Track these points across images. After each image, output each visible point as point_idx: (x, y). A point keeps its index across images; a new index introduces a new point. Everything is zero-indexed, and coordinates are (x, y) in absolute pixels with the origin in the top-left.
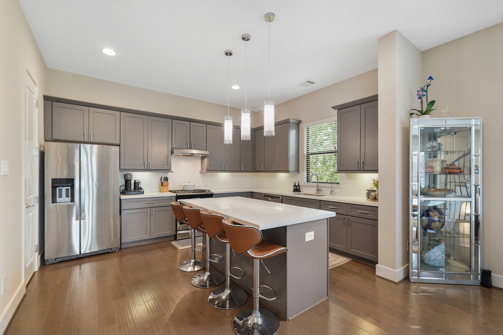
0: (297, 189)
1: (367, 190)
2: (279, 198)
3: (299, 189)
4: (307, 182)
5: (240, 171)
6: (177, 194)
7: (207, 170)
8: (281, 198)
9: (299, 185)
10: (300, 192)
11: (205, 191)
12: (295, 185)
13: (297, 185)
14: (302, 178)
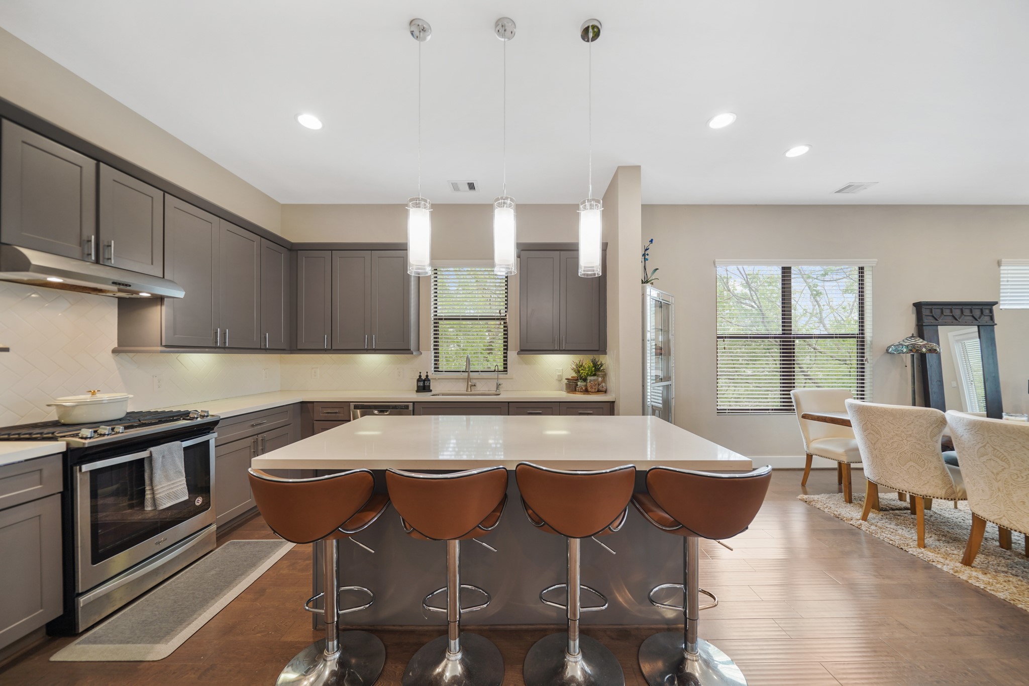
0: (423, 385)
1: (566, 379)
2: (408, 409)
3: (429, 386)
4: (435, 371)
5: (261, 349)
6: (68, 444)
7: (166, 346)
8: (411, 408)
9: (427, 379)
10: (431, 391)
11: (185, 415)
12: (420, 379)
13: (423, 377)
14: (423, 363)
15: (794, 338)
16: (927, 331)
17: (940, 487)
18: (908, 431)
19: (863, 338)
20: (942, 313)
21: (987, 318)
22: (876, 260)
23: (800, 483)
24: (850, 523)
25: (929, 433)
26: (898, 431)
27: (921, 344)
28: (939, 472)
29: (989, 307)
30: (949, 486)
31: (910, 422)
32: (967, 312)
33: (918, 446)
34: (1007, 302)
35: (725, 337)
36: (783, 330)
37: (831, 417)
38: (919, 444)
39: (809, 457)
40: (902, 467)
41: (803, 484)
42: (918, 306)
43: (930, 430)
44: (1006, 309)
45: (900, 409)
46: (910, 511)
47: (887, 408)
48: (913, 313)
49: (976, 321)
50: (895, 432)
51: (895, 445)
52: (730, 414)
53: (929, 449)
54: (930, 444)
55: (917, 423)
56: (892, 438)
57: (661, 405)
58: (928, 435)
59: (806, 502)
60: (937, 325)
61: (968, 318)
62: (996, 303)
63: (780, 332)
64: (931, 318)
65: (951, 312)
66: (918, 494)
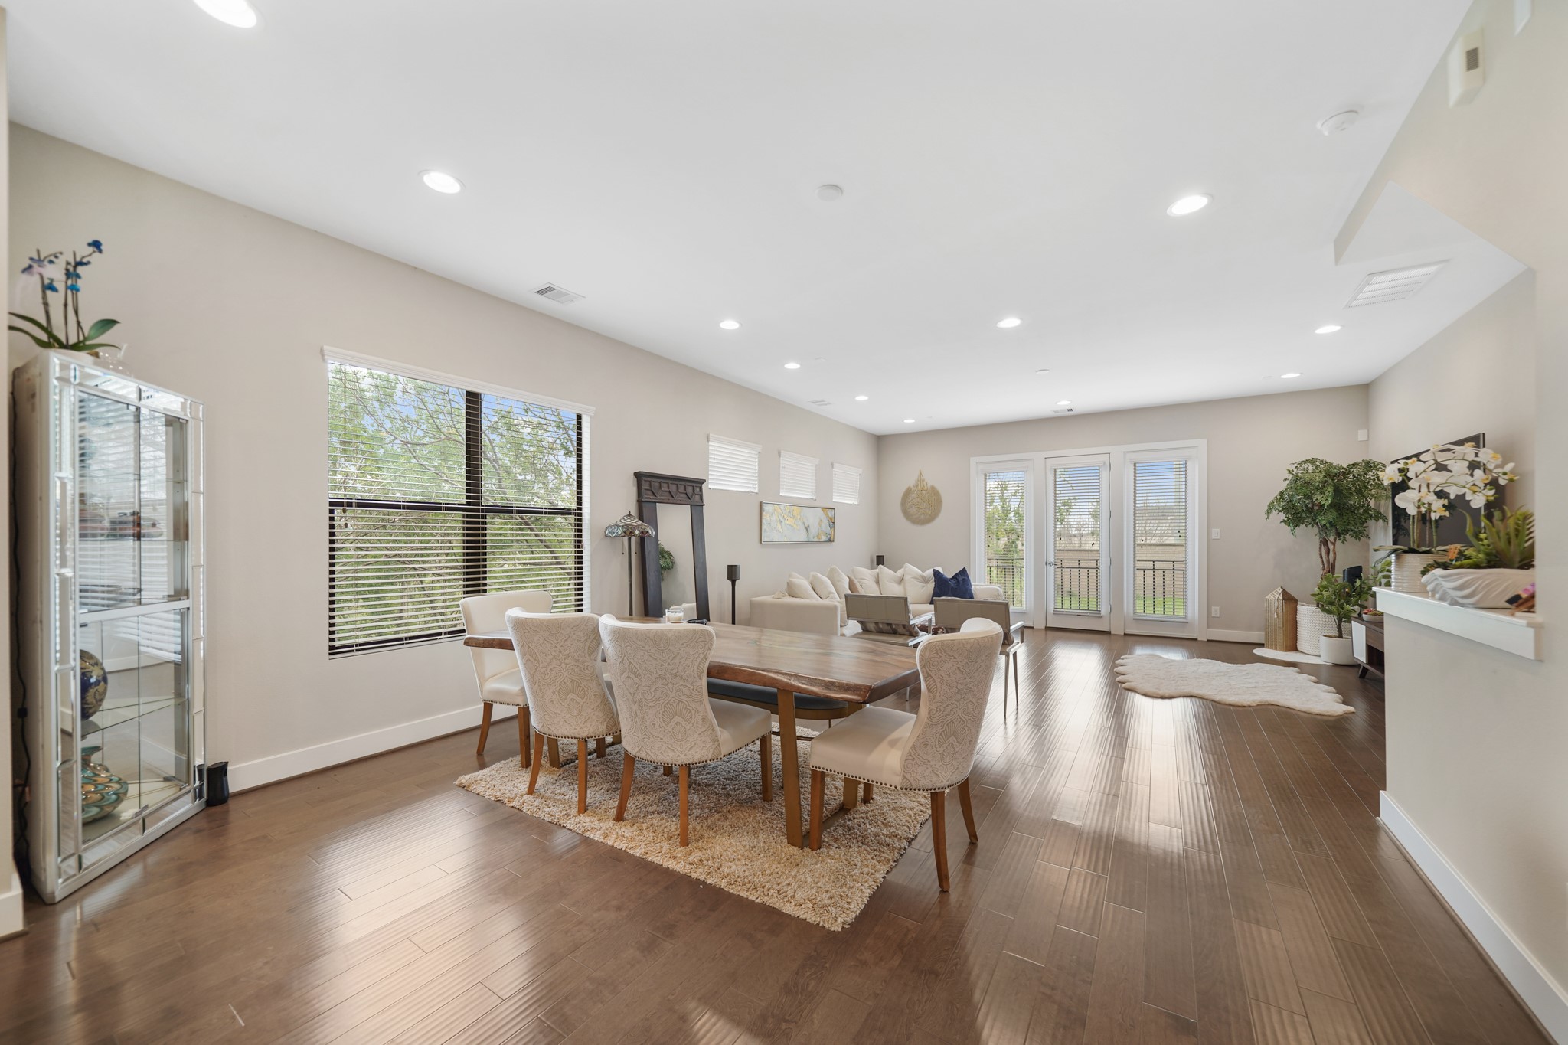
15: (483, 510)
16: (646, 508)
17: (601, 720)
18: (565, 650)
19: (581, 515)
20: (678, 489)
21: (698, 497)
22: (594, 408)
23: (475, 751)
24: (512, 805)
25: (586, 648)
26: (555, 651)
27: (636, 524)
28: (599, 701)
29: (699, 485)
30: (610, 716)
31: (567, 637)
32: (664, 487)
33: (577, 670)
34: (715, 484)
35: (350, 505)
36: (468, 497)
37: (500, 640)
38: (578, 666)
39: (488, 708)
40: (563, 704)
41: (480, 752)
42: (639, 476)
43: (587, 644)
44: (713, 489)
45: (556, 619)
46: (596, 754)
47: (543, 620)
48: (634, 486)
49: (654, 497)
50: (553, 653)
51: (554, 673)
52: (360, 653)
53: (587, 672)
54: (588, 664)
55: (574, 637)
56: (550, 664)
57: (180, 656)
58: (586, 652)
59: (464, 787)
60: (656, 502)
61: (682, 495)
62: (704, 481)
63: (464, 500)
64: (649, 493)
65: (668, 487)
66: (580, 736)
